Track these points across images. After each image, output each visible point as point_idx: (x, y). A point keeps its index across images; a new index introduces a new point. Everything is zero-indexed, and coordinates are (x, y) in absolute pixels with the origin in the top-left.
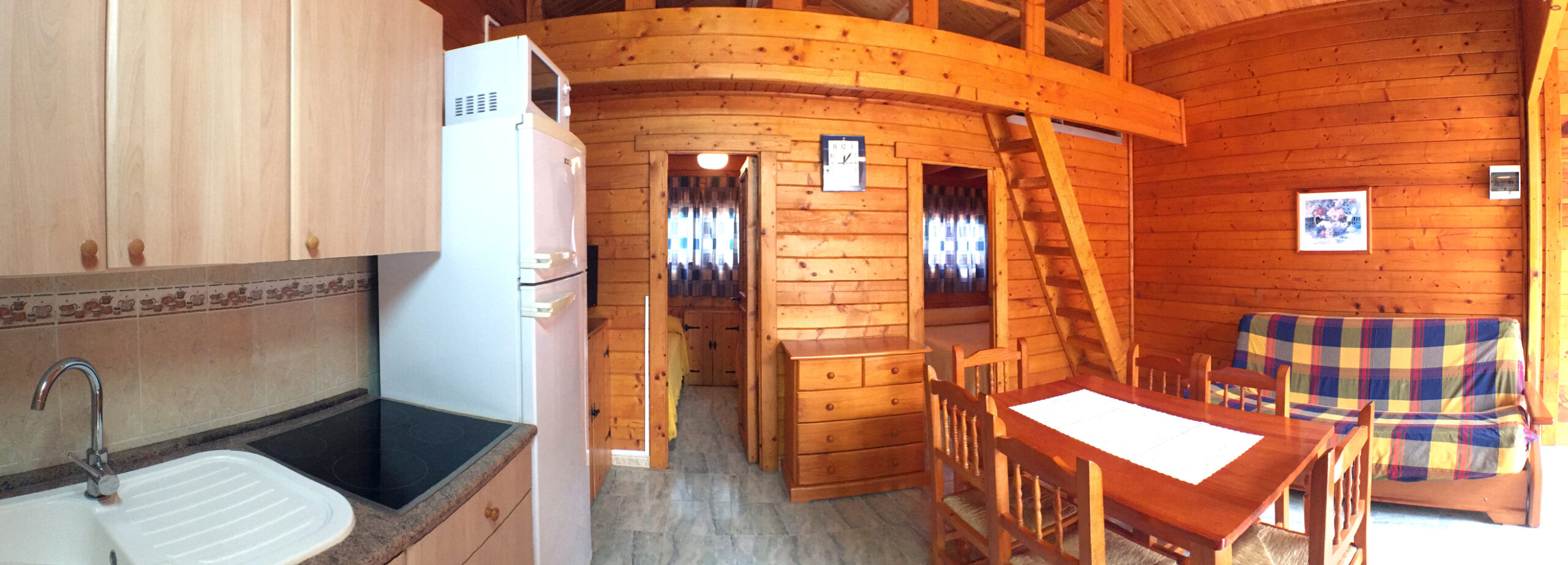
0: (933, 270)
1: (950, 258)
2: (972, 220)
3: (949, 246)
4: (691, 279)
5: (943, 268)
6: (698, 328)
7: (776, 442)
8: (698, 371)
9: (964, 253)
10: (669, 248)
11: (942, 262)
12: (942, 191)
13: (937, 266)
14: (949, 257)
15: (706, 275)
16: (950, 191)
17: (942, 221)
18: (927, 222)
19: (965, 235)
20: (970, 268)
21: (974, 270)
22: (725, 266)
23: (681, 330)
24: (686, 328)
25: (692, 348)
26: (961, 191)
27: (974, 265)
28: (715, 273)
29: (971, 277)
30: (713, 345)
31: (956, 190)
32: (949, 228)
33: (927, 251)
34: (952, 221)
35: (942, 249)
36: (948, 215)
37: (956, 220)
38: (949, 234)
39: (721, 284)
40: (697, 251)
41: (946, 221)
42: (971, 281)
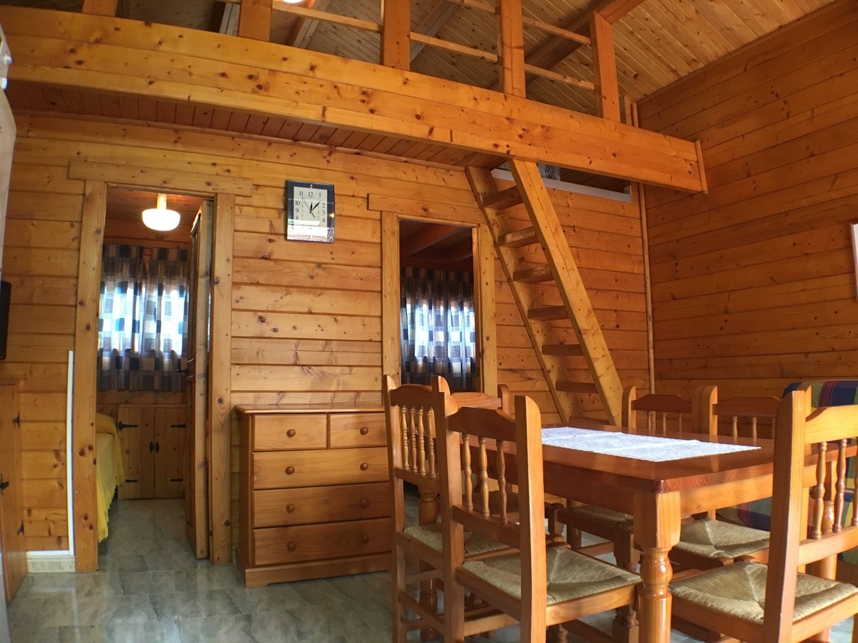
0: (420, 363)
1: (441, 350)
2: (466, 309)
3: (440, 336)
4: (128, 369)
5: (432, 361)
6: (136, 426)
7: (229, 527)
8: (135, 481)
9: (456, 345)
10: (101, 331)
11: (431, 354)
12: (430, 275)
13: (425, 359)
14: (438, 348)
15: (148, 365)
16: (440, 275)
17: (430, 308)
18: (413, 309)
19: (457, 324)
20: (464, 362)
21: (469, 363)
22: (172, 353)
23: (114, 429)
24: (120, 426)
25: (127, 452)
26: (452, 275)
27: (469, 359)
28: (158, 360)
29: (465, 372)
30: (154, 447)
31: (447, 275)
32: (438, 317)
33: (413, 341)
34: (442, 309)
35: (431, 338)
36: (438, 302)
37: (447, 308)
38: (438, 323)
39: (166, 375)
40: (136, 335)
41: (435, 308)
42: (465, 376)
